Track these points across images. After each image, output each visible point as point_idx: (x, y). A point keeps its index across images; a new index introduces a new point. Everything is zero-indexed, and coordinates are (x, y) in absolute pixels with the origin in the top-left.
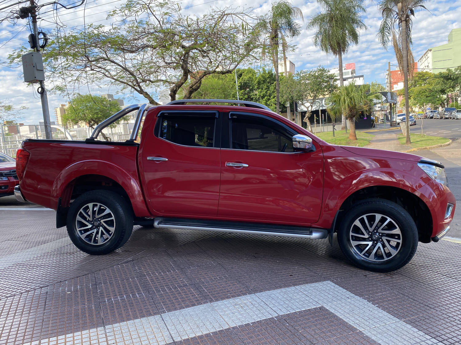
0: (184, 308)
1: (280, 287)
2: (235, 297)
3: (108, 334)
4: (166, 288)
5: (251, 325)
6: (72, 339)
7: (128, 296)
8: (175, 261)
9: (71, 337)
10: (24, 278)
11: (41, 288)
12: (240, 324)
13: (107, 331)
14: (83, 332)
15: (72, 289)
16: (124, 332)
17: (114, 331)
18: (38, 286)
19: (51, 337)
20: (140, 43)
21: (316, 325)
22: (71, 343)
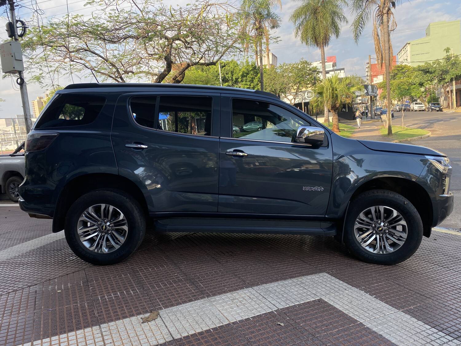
0: (181, 304)
1: (277, 280)
2: (232, 291)
3: (104, 334)
4: (160, 284)
5: (252, 319)
6: (66, 339)
7: (122, 293)
8: (167, 255)
9: (65, 338)
10: (10, 276)
11: (30, 286)
12: (240, 319)
13: (103, 330)
14: (77, 332)
15: (63, 287)
16: (121, 330)
17: (110, 330)
18: (26, 285)
19: (44, 339)
20: (121, 33)
21: (316, 318)
22: (66, 344)
